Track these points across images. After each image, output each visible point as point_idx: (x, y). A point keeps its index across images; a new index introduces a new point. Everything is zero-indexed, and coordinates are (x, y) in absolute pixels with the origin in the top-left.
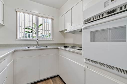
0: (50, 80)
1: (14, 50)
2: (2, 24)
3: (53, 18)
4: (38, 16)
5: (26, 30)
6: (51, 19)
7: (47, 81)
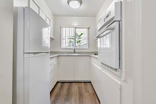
0: (83, 83)
1: (58, 55)
2: (53, 38)
3: (89, 27)
4: (76, 28)
5: (70, 40)
6: (87, 28)
7: (80, 83)
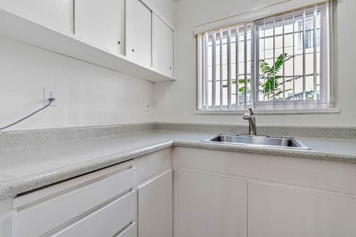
1: (172, 142)
